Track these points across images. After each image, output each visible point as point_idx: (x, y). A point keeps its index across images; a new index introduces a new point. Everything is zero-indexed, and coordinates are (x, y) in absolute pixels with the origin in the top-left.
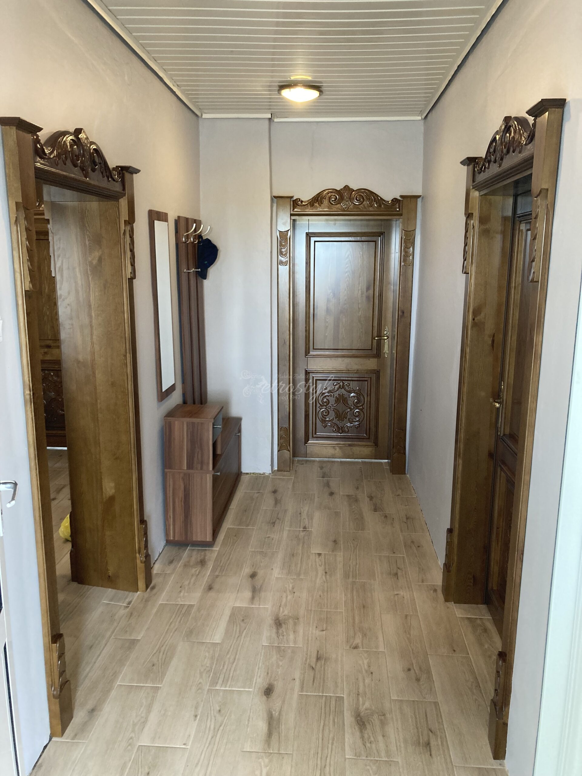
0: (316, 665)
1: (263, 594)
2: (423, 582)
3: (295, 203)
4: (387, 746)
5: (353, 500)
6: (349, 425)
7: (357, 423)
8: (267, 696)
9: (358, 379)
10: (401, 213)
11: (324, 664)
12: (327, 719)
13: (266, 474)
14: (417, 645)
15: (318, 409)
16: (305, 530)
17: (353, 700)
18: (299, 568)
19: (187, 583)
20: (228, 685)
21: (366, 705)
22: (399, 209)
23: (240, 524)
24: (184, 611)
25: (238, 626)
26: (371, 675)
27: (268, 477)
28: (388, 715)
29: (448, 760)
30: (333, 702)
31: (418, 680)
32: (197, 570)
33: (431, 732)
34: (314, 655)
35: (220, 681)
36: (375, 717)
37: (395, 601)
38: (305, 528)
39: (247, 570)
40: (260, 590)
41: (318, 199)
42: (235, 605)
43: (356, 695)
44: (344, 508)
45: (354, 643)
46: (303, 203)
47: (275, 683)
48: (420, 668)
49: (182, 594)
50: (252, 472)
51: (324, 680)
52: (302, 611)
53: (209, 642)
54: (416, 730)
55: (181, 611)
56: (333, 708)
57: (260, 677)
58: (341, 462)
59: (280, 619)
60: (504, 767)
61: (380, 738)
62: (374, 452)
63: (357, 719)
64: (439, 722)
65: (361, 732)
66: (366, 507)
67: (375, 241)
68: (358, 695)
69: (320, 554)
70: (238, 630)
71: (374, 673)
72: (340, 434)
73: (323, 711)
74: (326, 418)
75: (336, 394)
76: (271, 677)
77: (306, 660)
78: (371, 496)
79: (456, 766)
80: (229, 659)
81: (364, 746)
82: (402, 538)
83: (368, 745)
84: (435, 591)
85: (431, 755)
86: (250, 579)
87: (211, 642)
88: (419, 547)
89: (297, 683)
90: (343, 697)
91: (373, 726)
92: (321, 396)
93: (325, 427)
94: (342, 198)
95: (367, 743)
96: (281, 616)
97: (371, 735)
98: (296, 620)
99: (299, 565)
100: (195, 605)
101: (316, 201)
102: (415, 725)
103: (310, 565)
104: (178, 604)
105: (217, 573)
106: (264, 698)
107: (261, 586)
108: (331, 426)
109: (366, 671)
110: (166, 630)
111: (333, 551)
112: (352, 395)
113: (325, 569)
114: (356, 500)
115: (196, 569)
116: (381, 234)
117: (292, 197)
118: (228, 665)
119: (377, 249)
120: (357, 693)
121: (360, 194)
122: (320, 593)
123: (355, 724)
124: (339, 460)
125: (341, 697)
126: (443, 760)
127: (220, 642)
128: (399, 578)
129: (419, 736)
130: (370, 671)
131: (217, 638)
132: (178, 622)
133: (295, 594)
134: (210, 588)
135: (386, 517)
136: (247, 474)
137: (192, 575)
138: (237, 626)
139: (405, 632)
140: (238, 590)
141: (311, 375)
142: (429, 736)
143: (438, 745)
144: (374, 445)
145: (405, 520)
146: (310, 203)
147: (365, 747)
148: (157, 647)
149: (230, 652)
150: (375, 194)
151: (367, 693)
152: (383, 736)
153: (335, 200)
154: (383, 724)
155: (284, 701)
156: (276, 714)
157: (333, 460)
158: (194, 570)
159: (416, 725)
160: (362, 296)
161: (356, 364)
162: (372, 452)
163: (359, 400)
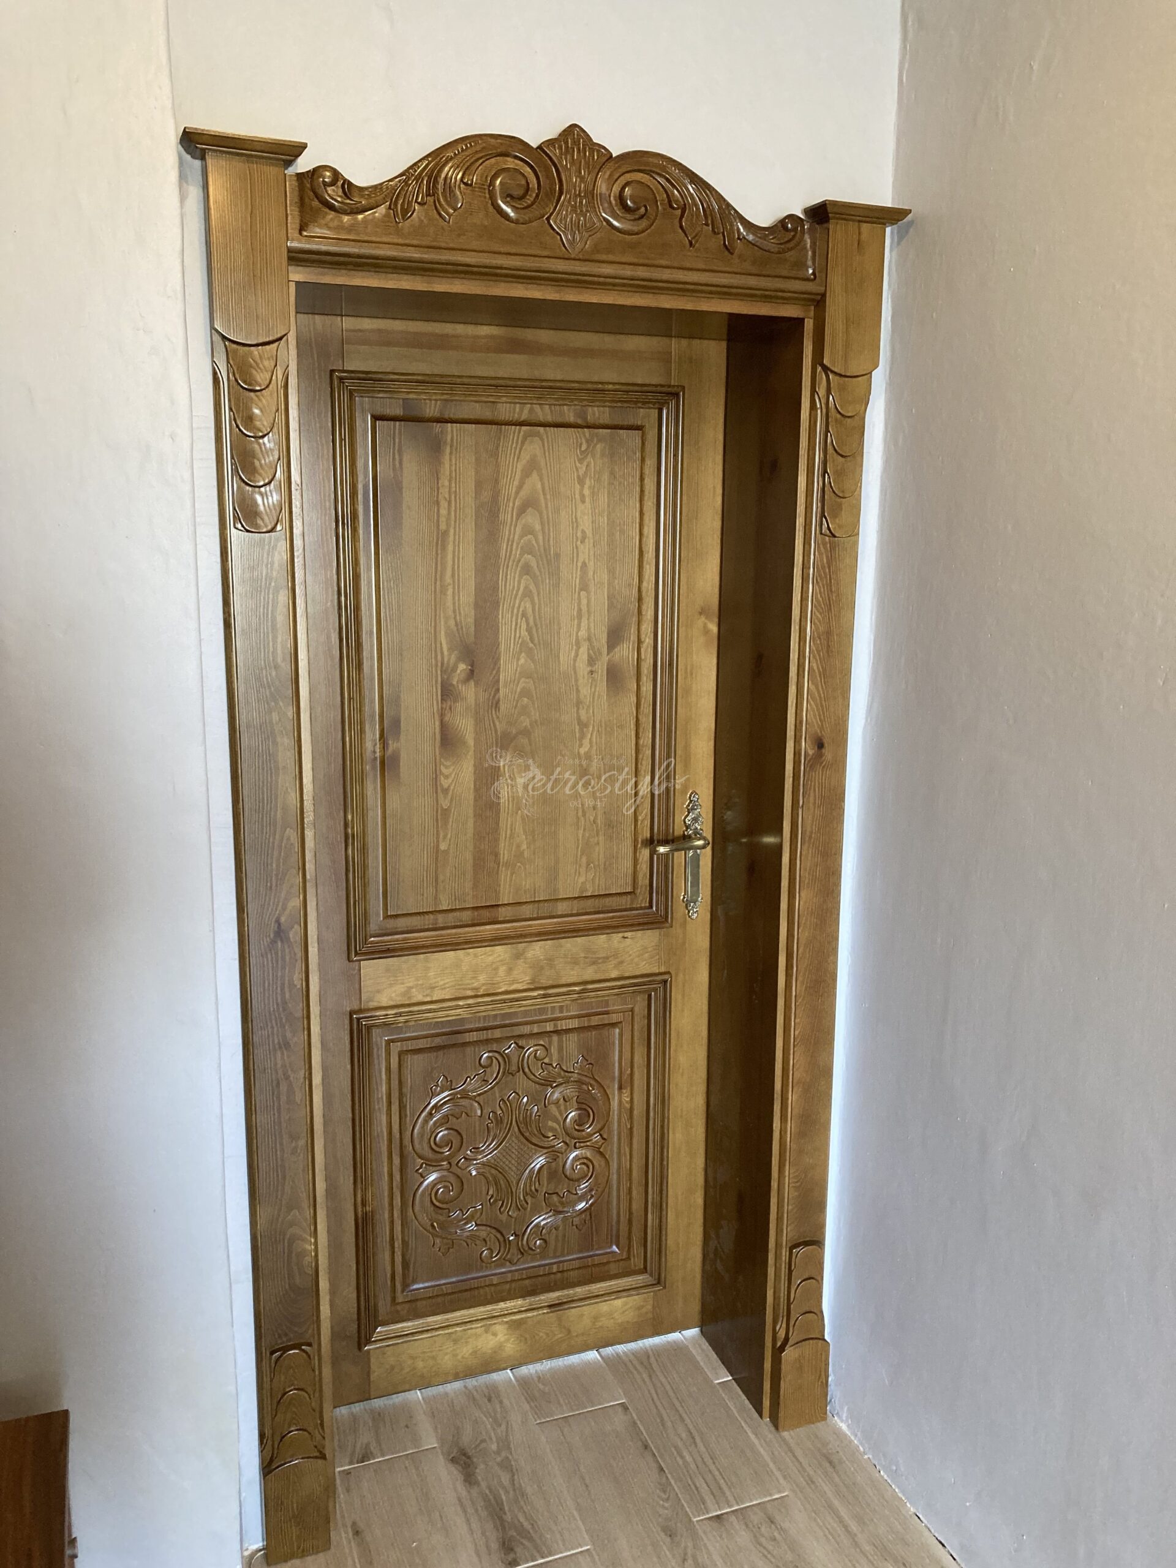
6: (546, 1220)
7: (581, 1206)
9: (585, 1022)
15: (413, 1180)
22: (815, 271)
46: (354, 199)
62: (649, 1308)
67: (641, 428)
74: (448, 1211)
92: (425, 1123)
93: (446, 1249)
101: (420, 197)
112: (556, 1094)
116: (666, 394)
117: (296, 150)
121: (638, 176)
141: (379, 1039)
144: (650, 1281)
146: (392, 198)
153: (519, 198)
160: (592, 672)
161: (575, 962)
162: (644, 1310)
163: (586, 1110)
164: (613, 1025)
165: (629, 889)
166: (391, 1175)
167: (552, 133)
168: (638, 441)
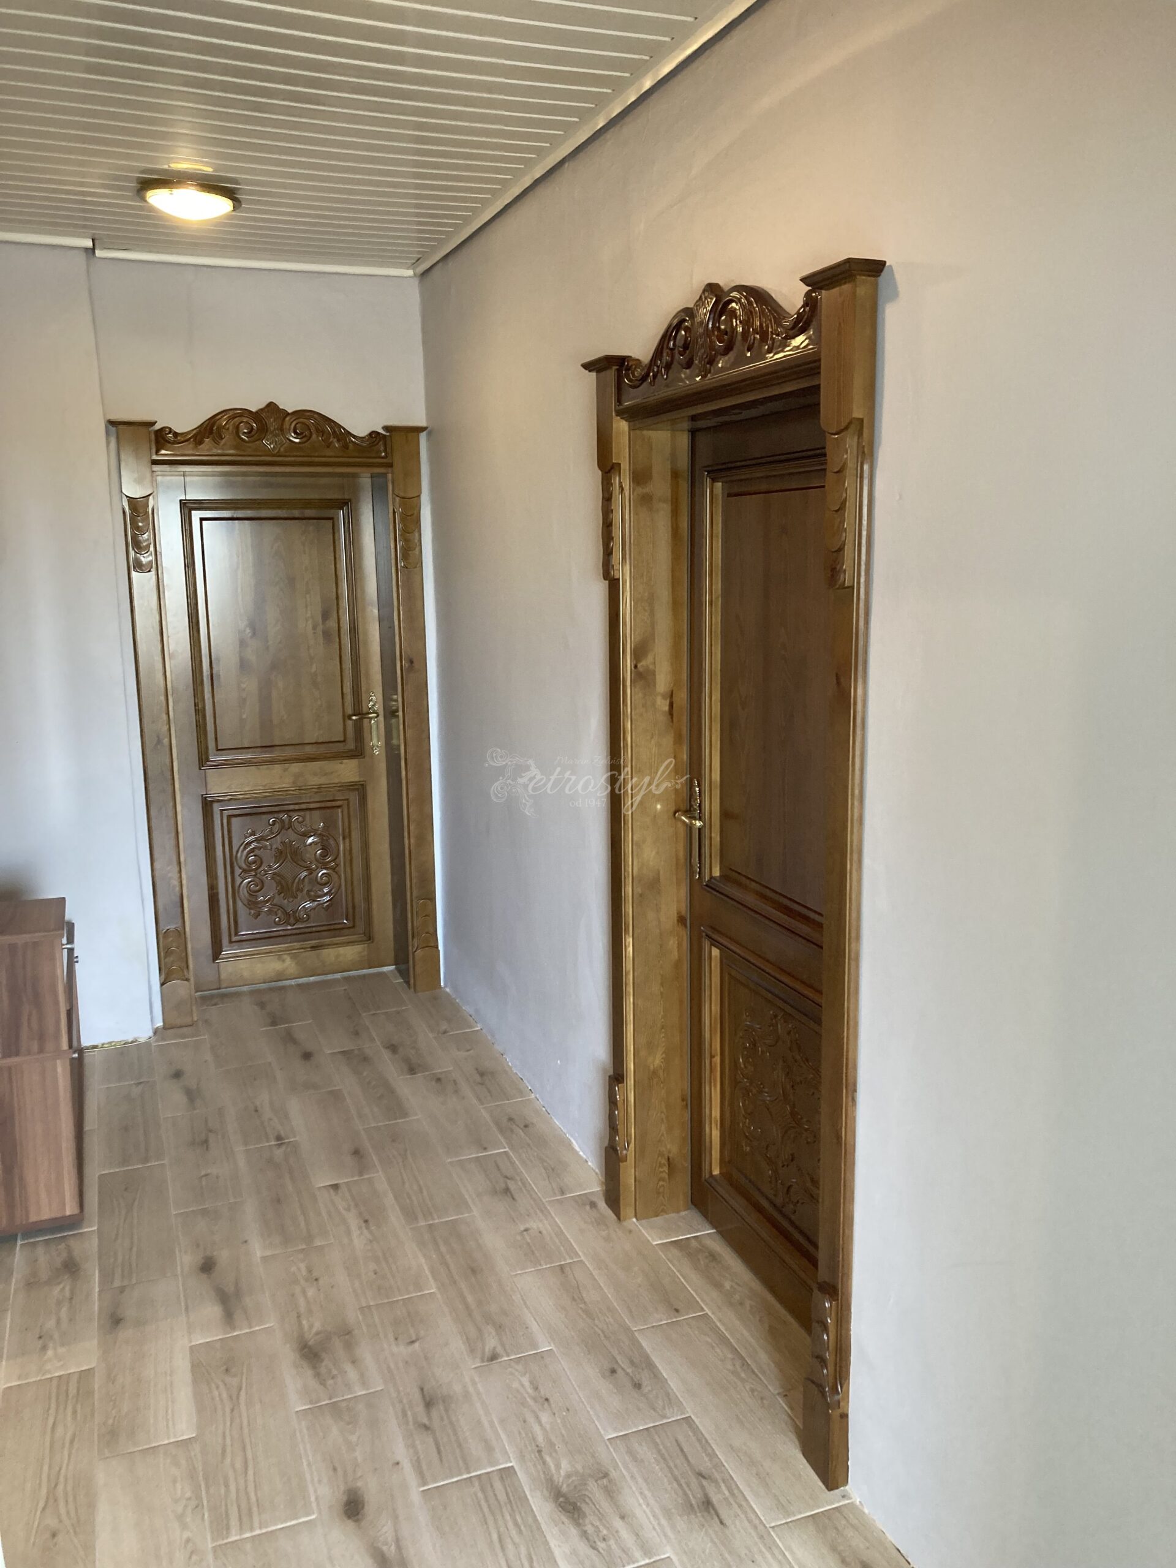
0: (430, 1418)
1: (248, 1301)
2: (563, 1193)
3: (162, 438)
4: (637, 1535)
5: (357, 1059)
6: (308, 905)
7: (327, 898)
8: (356, 1518)
9: (322, 805)
10: (390, 461)
11: (447, 1410)
12: (500, 1522)
13: (142, 1040)
14: (606, 1318)
15: (238, 880)
16: (282, 1144)
17: (535, 1465)
18: (303, 1224)
19: (51, 1324)
20: (256, 1524)
21: (564, 1467)
22: (386, 454)
23: (125, 1161)
24: (73, 1390)
25: (222, 1386)
26: (546, 1404)
27: (147, 1044)
28: (613, 1474)
29: (757, 1522)
30: (498, 1485)
31: (638, 1386)
32: (64, 1288)
33: (704, 1477)
34: (417, 1396)
35: (234, 1522)
36: (592, 1486)
37: (528, 1244)
38: (279, 1138)
39: (187, 1260)
40: (238, 1293)
41: (209, 430)
42: (193, 1343)
43: (537, 1454)
44: (346, 1081)
45: (487, 1350)
46: (179, 438)
47: (359, 1484)
48: (632, 1363)
49: (50, 1353)
50: (106, 1042)
51: (460, 1446)
52: (353, 1316)
53: (166, 1442)
54: (675, 1485)
55: (67, 1391)
56: (502, 1497)
57: (320, 1481)
58: (299, 986)
59: (311, 1343)
60: (851, 1498)
61: (618, 1523)
62: (366, 953)
63: (558, 1503)
64: (709, 1454)
65: (578, 1524)
66: (389, 1067)
67: (332, 519)
68: (540, 1452)
69: (335, 1187)
70: (225, 1395)
71: (551, 1400)
72: (289, 928)
73: (486, 1510)
74: (256, 897)
75: (277, 843)
76: (345, 1472)
77: (405, 1414)
78: (393, 1045)
79: (773, 1527)
80: (233, 1465)
81: (596, 1552)
82: (485, 1115)
83: (601, 1545)
84: (593, 1205)
85: (721, 1523)
86: (204, 1276)
87: (172, 1440)
88: (526, 1126)
89: (407, 1466)
90: (512, 1467)
91: (595, 1505)
92: (243, 851)
93: (257, 915)
94: (263, 430)
95: (599, 1543)
96: (311, 1337)
97: (598, 1523)
98: (347, 1337)
99: (301, 1219)
100: (93, 1369)
101: (207, 435)
102: (670, 1475)
103: (324, 1214)
104: (51, 1379)
105: (117, 1283)
106: (350, 1524)
107: (237, 1285)
108: (270, 911)
109: (535, 1399)
110: (48, 1444)
111: (361, 1174)
112: (310, 840)
113: (360, 1214)
114: (366, 1059)
115: (61, 1286)
116: (343, 504)
117: (153, 424)
118: (236, 1479)
119: (336, 535)
120: (537, 1449)
121: (301, 420)
122: (372, 1266)
123: (559, 1513)
124: (293, 982)
125: (509, 1467)
126: (746, 1524)
127: (194, 1435)
128: (516, 1196)
129: (685, 1494)
130: (541, 1397)
131: (184, 1428)
132: (69, 1418)
133: (321, 1282)
134: (115, 1321)
135: (439, 1080)
136: (95, 1047)
137: (59, 1303)
138: (218, 1388)
139: (574, 1299)
140: (187, 1309)
141: (217, 808)
142: (703, 1487)
143: (726, 1499)
144: (365, 938)
145: (478, 1078)
146: (195, 436)
147: (599, 1552)
148: (44, 1491)
149: (229, 1449)
150: (334, 422)
151: (556, 1442)
152: (623, 1517)
153: (250, 432)
154: (611, 1492)
155: (396, 1518)
156: (391, 1551)
157: (280, 984)
158: (56, 1291)
159: (672, 1474)
160: (314, 633)
161: (315, 774)
162: (363, 954)
163: (326, 850)
164: (339, 807)
165: (342, 739)
166: (226, 877)
167: (262, 406)
168: (331, 525)
